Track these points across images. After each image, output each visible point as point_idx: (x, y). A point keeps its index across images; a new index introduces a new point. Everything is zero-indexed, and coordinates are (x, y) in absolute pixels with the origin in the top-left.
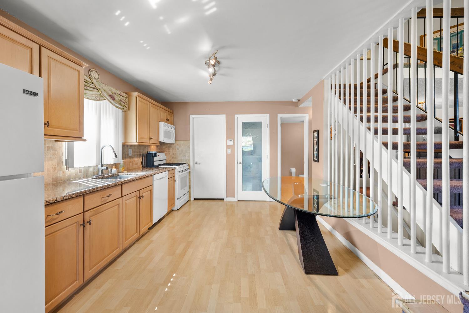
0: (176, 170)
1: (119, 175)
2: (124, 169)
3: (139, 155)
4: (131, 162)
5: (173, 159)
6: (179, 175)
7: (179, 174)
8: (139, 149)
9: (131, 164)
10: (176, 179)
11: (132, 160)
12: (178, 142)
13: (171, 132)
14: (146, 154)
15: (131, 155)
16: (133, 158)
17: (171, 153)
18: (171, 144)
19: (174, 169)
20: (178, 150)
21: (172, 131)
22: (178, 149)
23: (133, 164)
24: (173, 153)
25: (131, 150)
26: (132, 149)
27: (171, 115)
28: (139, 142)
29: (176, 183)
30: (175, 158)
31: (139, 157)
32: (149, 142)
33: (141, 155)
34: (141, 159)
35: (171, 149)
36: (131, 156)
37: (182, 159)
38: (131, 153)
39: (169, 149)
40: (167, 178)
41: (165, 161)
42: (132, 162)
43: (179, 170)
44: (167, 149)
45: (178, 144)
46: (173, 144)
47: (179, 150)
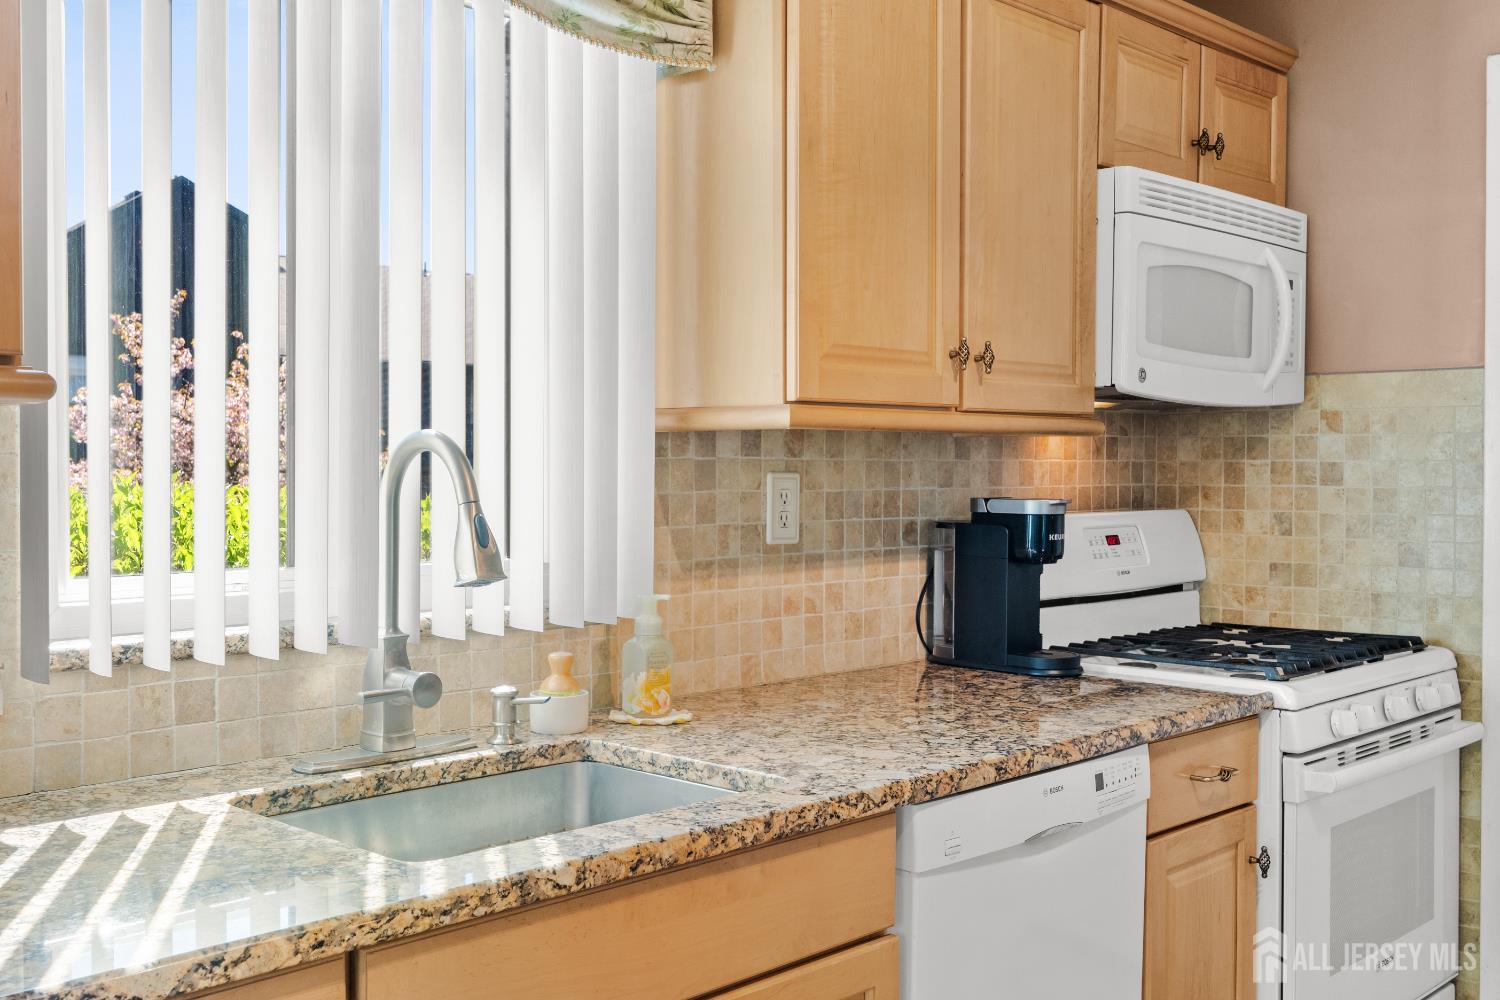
0: (1273, 736)
1: (587, 759)
2: (663, 696)
3: (892, 538)
4: (791, 606)
5: (1273, 586)
6: (1313, 798)
7: (1305, 779)
8: (891, 468)
9: (792, 626)
10: (1267, 835)
11: (799, 583)
12: (1332, 394)
13: (1246, 275)
14: (960, 527)
15: (791, 535)
16: (815, 561)
17: (1256, 521)
18: (1257, 416)
19: (1251, 715)
20: (1339, 481)
21: (1266, 269)
22: (1332, 475)
23: (814, 626)
24: (1279, 518)
25: (791, 483)
26: (804, 471)
27: (1266, 95)
28: (815, 394)
29: (1269, 887)
30: (1302, 569)
31: (892, 555)
32: (950, 398)
33: (910, 530)
34: (909, 573)
35: (1256, 475)
36: (789, 548)
37: (1387, 585)
38: (793, 509)
39: (1234, 473)
40: (1137, 826)
41: (1190, 598)
42: (812, 607)
43: (1303, 732)
44: (1217, 465)
45: (1332, 420)
46: (1280, 413)
47: (1351, 477)
